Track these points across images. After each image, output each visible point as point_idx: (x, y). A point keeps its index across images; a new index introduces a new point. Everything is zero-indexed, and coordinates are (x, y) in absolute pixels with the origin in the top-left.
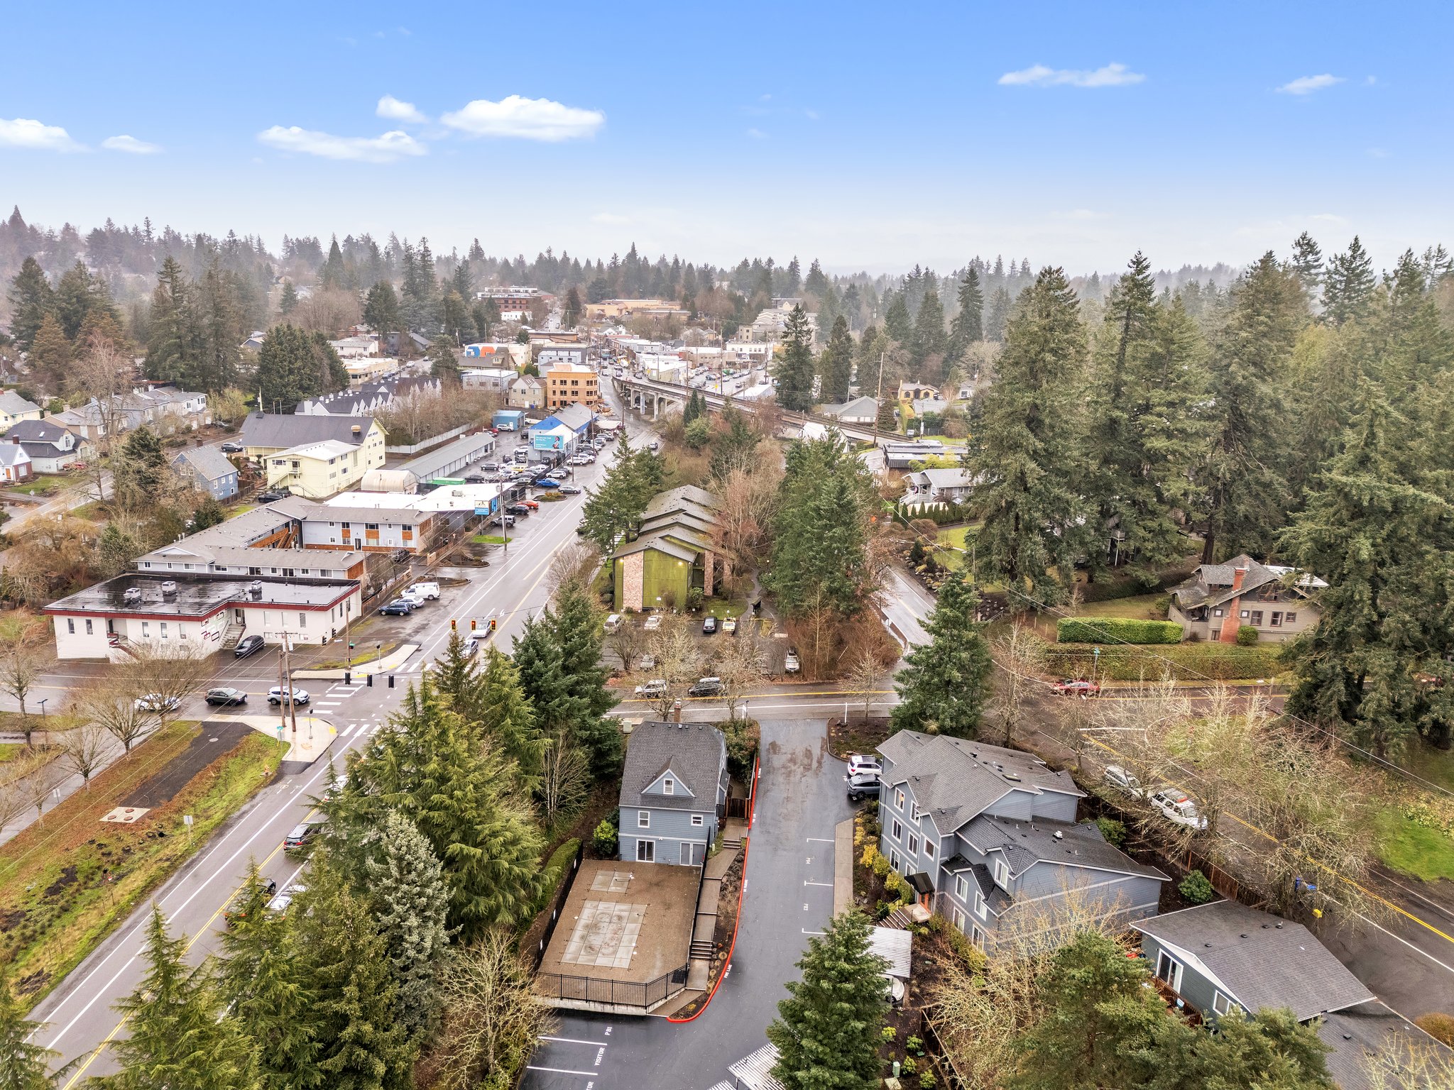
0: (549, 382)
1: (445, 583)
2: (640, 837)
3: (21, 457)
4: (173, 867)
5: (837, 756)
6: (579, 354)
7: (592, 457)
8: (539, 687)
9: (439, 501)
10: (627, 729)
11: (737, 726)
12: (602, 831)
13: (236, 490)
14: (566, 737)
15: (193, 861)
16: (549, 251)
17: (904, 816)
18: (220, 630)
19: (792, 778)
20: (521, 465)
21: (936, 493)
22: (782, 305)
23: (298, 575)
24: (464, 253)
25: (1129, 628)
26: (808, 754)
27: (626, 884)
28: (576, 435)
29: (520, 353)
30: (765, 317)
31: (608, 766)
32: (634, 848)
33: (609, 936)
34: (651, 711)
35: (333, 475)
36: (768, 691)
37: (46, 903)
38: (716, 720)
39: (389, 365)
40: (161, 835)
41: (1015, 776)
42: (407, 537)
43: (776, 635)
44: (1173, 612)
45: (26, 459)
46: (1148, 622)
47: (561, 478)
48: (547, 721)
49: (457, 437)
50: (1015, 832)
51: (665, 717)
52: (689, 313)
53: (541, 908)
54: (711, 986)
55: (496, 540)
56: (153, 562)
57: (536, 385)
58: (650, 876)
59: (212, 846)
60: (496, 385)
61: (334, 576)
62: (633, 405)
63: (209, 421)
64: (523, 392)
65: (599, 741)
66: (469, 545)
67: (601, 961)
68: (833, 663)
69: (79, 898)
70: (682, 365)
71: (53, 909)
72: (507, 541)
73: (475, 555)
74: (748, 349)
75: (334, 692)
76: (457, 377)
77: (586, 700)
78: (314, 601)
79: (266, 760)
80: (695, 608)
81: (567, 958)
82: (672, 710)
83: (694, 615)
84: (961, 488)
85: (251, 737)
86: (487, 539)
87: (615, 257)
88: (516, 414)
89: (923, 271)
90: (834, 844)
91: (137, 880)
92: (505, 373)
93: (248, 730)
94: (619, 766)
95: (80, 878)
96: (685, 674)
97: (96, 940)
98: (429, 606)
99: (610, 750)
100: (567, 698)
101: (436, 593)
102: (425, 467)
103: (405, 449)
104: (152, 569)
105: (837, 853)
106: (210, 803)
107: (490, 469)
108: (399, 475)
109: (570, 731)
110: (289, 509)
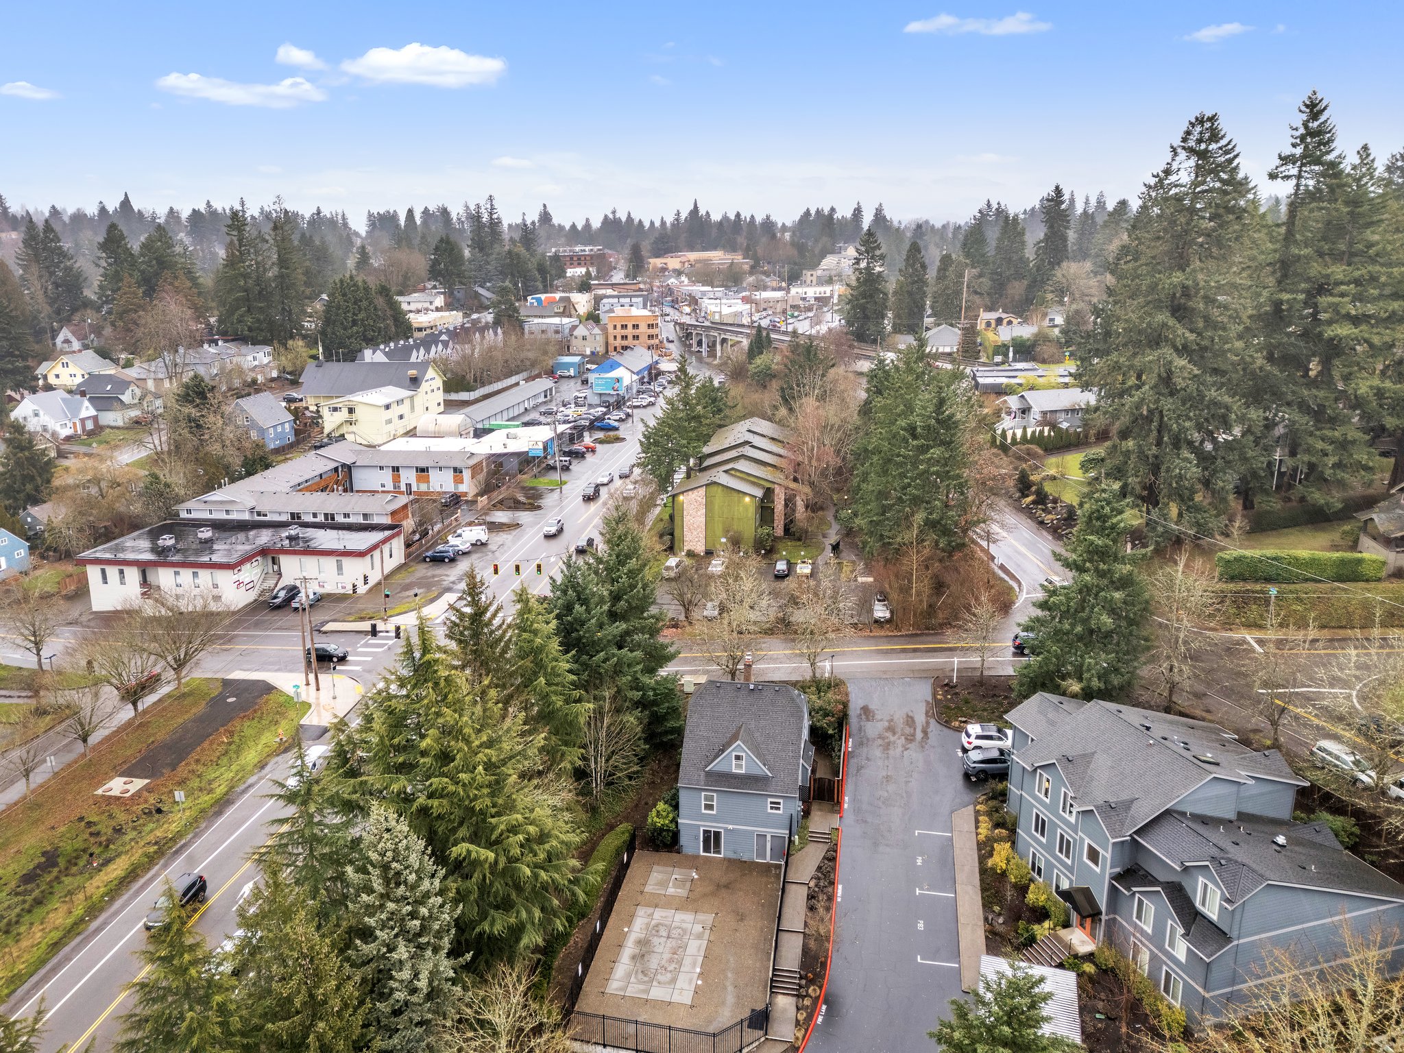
0: (610, 328)
1: (493, 527)
2: (704, 825)
3: (88, 410)
4: (160, 853)
5: (947, 724)
6: (640, 299)
7: (652, 399)
8: (579, 639)
9: (494, 444)
10: (689, 689)
11: (819, 686)
12: (658, 816)
13: (292, 439)
14: (614, 698)
15: (183, 847)
16: (614, 212)
17: (1052, 808)
18: (255, 579)
19: (891, 752)
20: (580, 409)
21: (1038, 417)
22: (846, 249)
23: (340, 519)
24: (533, 217)
25: (1312, 563)
26: (910, 721)
27: (688, 884)
28: (635, 377)
29: (582, 302)
30: (829, 262)
31: (667, 733)
32: (697, 838)
33: (667, 956)
34: (715, 667)
35: (389, 421)
36: (856, 644)
37: (17, 894)
38: (794, 678)
39: (454, 318)
40: (159, 811)
41: (1209, 756)
42: (458, 480)
43: (860, 579)
44: (1366, 541)
45: (93, 412)
46: (1336, 555)
47: (621, 420)
48: (590, 680)
49: (517, 384)
50: (1219, 836)
51: (733, 674)
52: (751, 262)
53: (582, 915)
54: (800, 1035)
55: (551, 483)
56: (194, 509)
57: (597, 331)
58: (718, 874)
59: (207, 828)
60: (557, 332)
61: (376, 520)
62: (695, 348)
63: (275, 374)
64: (584, 338)
65: (654, 703)
66: (523, 488)
67: (657, 993)
68: (932, 609)
69: (57, 887)
70: (746, 307)
71: (24, 902)
72: (562, 483)
73: (528, 498)
74: (812, 292)
75: (366, 645)
76: (520, 325)
77: (638, 654)
78: (351, 546)
79: (284, 723)
80: (766, 548)
81: (614, 986)
82: (741, 666)
83: (764, 556)
84: (1067, 411)
85: (271, 696)
86: (543, 483)
87: (678, 213)
88: (577, 359)
89: (995, 206)
90: (951, 839)
91: (117, 869)
92: (566, 320)
93: (268, 688)
94: (680, 732)
95: (62, 862)
96: (755, 623)
97: (56, 946)
98: (475, 552)
99: (667, 713)
100: (615, 651)
101: (484, 538)
102: (480, 412)
103: (464, 396)
104: (193, 515)
105: (957, 852)
106: (217, 774)
107: (549, 413)
108: (456, 419)
109: (619, 691)
110: (339, 454)
